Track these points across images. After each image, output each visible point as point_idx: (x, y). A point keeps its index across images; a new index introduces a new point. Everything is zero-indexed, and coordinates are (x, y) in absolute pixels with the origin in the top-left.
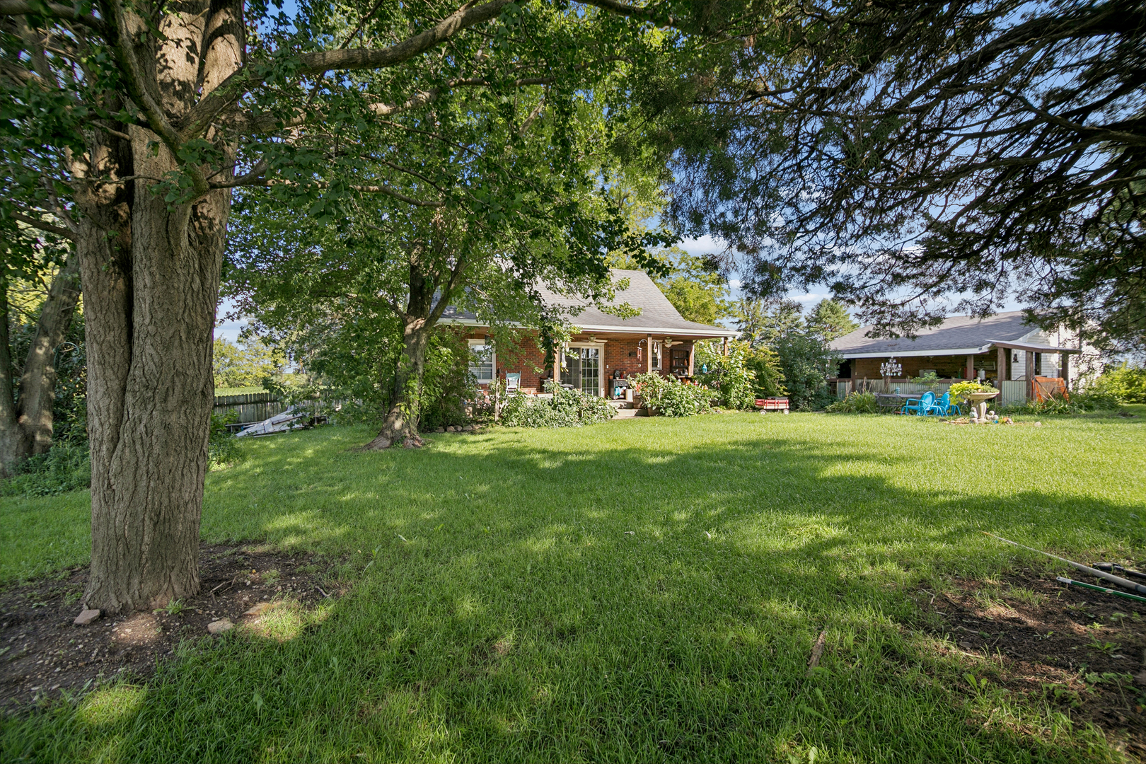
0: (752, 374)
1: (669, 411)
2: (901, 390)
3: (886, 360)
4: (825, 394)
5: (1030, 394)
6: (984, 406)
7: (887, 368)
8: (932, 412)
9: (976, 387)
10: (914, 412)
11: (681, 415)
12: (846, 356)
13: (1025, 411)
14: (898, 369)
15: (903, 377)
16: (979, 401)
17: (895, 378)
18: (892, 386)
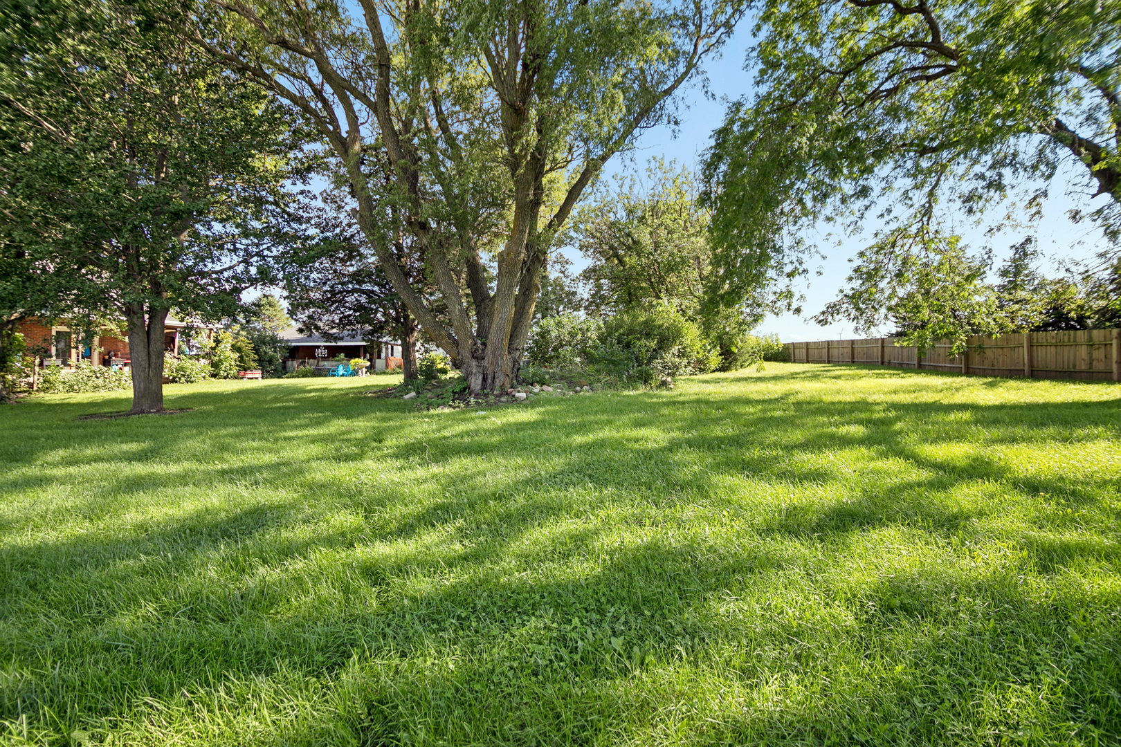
0: (237, 355)
1: (183, 379)
2: (326, 364)
3: (318, 347)
4: (280, 368)
5: (387, 367)
6: (364, 370)
7: (319, 353)
8: (343, 375)
9: (362, 362)
10: (334, 376)
11: (192, 382)
12: (293, 344)
13: (384, 373)
14: (325, 353)
15: (328, 357)
16: (361, 368)
17: (324, 358)
18: (322, 363)
